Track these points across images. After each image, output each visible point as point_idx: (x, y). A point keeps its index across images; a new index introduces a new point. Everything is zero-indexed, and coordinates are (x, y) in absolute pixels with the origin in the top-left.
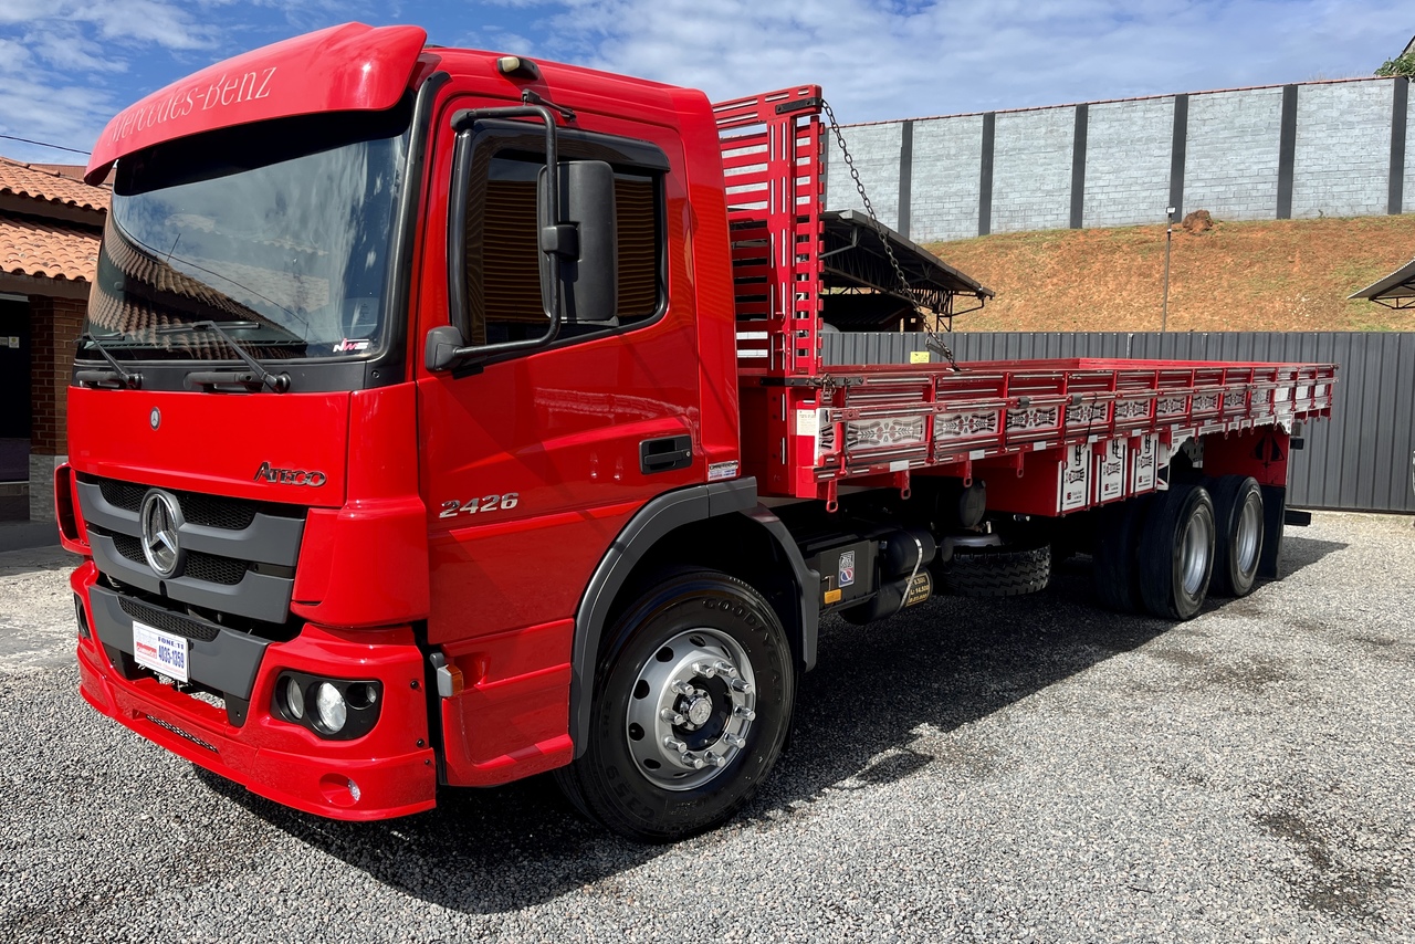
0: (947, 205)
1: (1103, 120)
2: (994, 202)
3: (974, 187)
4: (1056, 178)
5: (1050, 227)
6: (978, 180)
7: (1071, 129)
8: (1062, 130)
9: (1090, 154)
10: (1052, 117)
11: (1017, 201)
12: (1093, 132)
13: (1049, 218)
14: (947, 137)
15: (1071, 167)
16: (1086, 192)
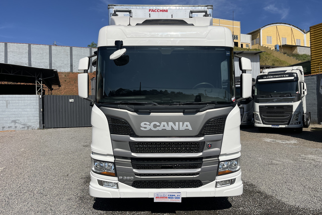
0: (41, 65)
1: (76, 51)
2: (53, 65)
3: (48, 61)
4: (66, 61)
5: (66, 72)
6: (49, 60)
7: (69, 52)
8: (67, 51)
9: (73, 57)
10: (65, 48)
11: (58, 65)
12: (74, 53)
13: (66, 69)
14: (40, 49)
15: (70, 59)
16: (73, 65)
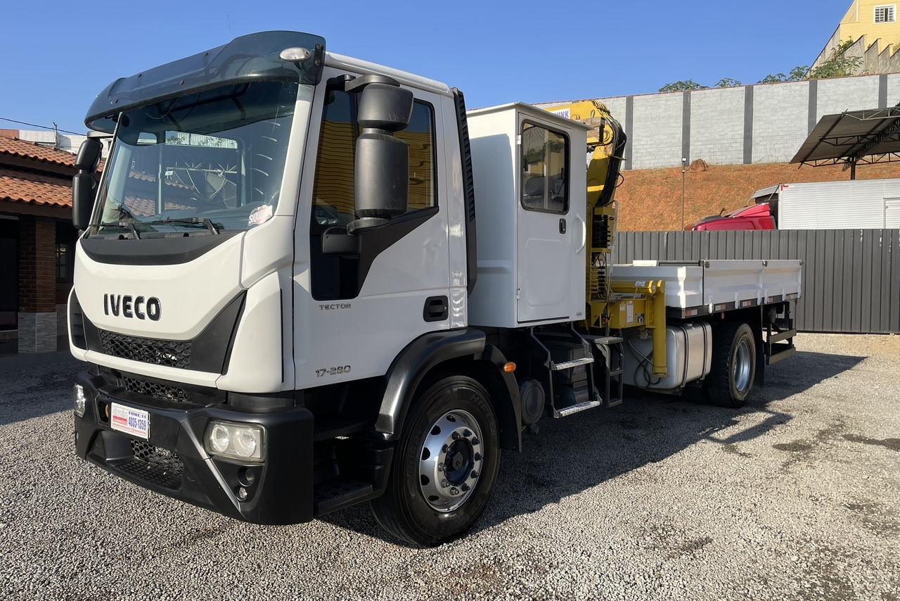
1: (642, 106)
8: (618, 111)
9: (635, 125)
10: (613, 104)
12: (637, 113)
16: (633, 148)
